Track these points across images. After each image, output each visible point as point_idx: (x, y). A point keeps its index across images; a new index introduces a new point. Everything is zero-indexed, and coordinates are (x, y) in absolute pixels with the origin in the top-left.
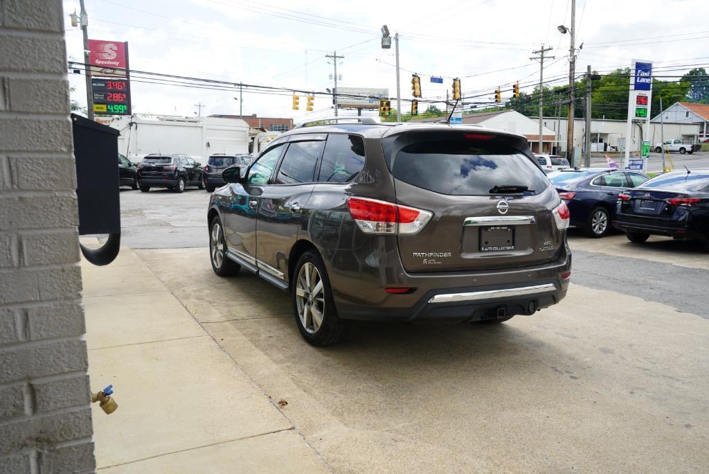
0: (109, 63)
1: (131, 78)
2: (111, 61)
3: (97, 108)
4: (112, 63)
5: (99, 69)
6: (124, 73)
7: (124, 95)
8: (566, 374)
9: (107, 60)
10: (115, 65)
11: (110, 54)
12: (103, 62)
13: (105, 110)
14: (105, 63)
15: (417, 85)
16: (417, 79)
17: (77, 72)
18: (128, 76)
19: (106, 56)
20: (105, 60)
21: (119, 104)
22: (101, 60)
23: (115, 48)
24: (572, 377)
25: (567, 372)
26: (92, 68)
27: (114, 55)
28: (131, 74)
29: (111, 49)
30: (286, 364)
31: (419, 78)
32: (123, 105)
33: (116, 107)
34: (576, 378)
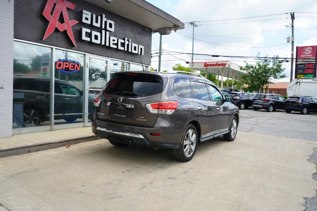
0: (307, 56)
2: (308, 55)
3: (299, 76)
4: (309, 56)
5: (301, 60)
6: (314, 60)
7: (313, 70)
8: (126, 171)
9: (306, 55)
10: (310, 57)
11: (308, 52)
12: (304, 56)
13: (303, 77)
17: (287, 61)
19: (306, 53)
20: (305, 55)
21: (310, 74)
22: (304, 55)
23: (311, 48)
24: (122, 172)
26: (298, 60)
27: (310, 52)
29: (309, 49)
32: (312, 74)
33: (309, 76)
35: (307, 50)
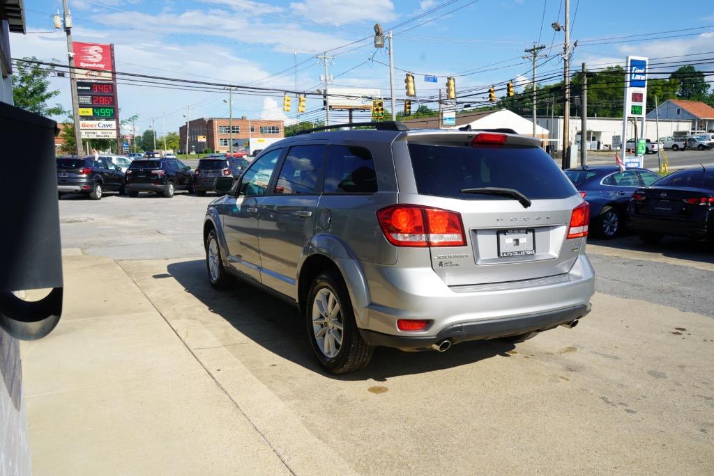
0: (93, 65)
1: (118, 81)
2: (97, 63)
3: (82, 112)
4: (97, 66)
5: (85, 72)
6: (110, 75)
7: (111, 99)
8: (620, 407)
9: (92, 63)
10: (101, 68)
11: (95, 57)
12: (88, 65)
13: (91, 114)
14: (91, 65)
15: (411, 84)
16: (410, 79)
17: (61, 75)
18: (114, 79)
19: (90, 59)
20: (90, 63)
21: (105, 108)
22: (85, 62)
23: (101, 50)
24: (628, 411)
25: (621, 404)
26: (77, 71)
27: (99, 58)
28: (117, 76)
29: (96, 51)
30: (294, 401)
31: (413, 77)
32: (110, 108)
33: (103, 111)
34: (633, 412)
35: (92, 50)
